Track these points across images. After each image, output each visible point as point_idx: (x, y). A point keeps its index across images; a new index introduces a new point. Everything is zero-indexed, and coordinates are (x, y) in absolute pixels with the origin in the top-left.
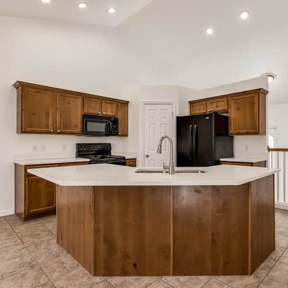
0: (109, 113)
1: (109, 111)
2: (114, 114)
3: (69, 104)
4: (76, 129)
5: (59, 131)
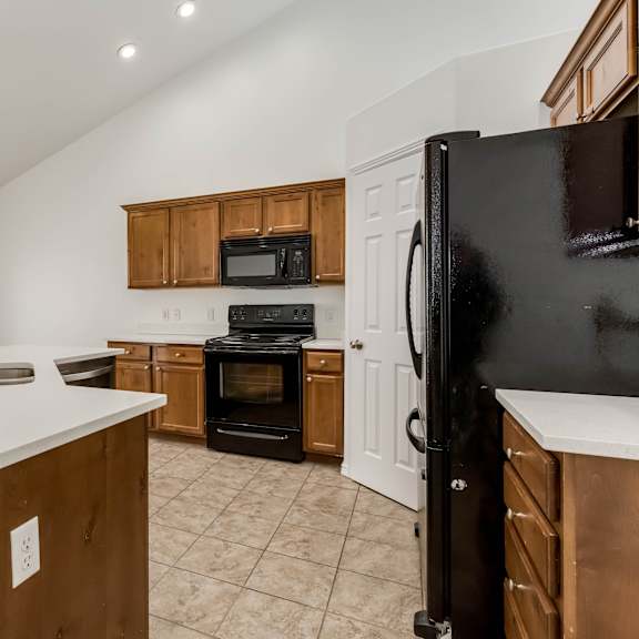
0: (287, 226)
1: (286, 221)
2: (300, 226)
3: (194, 225)
4: (208, 276)
5: (175, 282)
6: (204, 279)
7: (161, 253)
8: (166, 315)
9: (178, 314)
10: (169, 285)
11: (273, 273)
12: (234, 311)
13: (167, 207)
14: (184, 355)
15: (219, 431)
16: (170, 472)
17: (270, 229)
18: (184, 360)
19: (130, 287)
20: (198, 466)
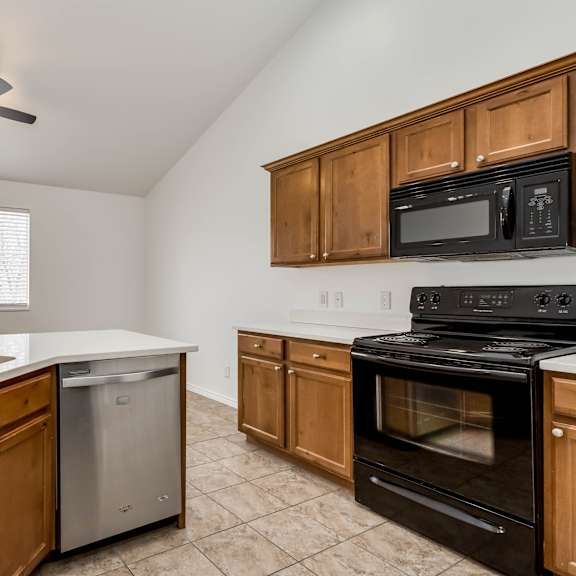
3: (352, 174)
4: (373, 244)
5: (325, 255)
6: (365, 249)
7: (308, 219)
8: (324, 299)
9: (340, 299)
10: (318, 260)
11: (485, 231)
12: (420, 296)
13: (317, 156)
14: (324, 358)
15: (374, 480)
16: (271, 529)
17: (481, 158)
18: (323, 363)
19: (273, 264)
20: (323, 532)
